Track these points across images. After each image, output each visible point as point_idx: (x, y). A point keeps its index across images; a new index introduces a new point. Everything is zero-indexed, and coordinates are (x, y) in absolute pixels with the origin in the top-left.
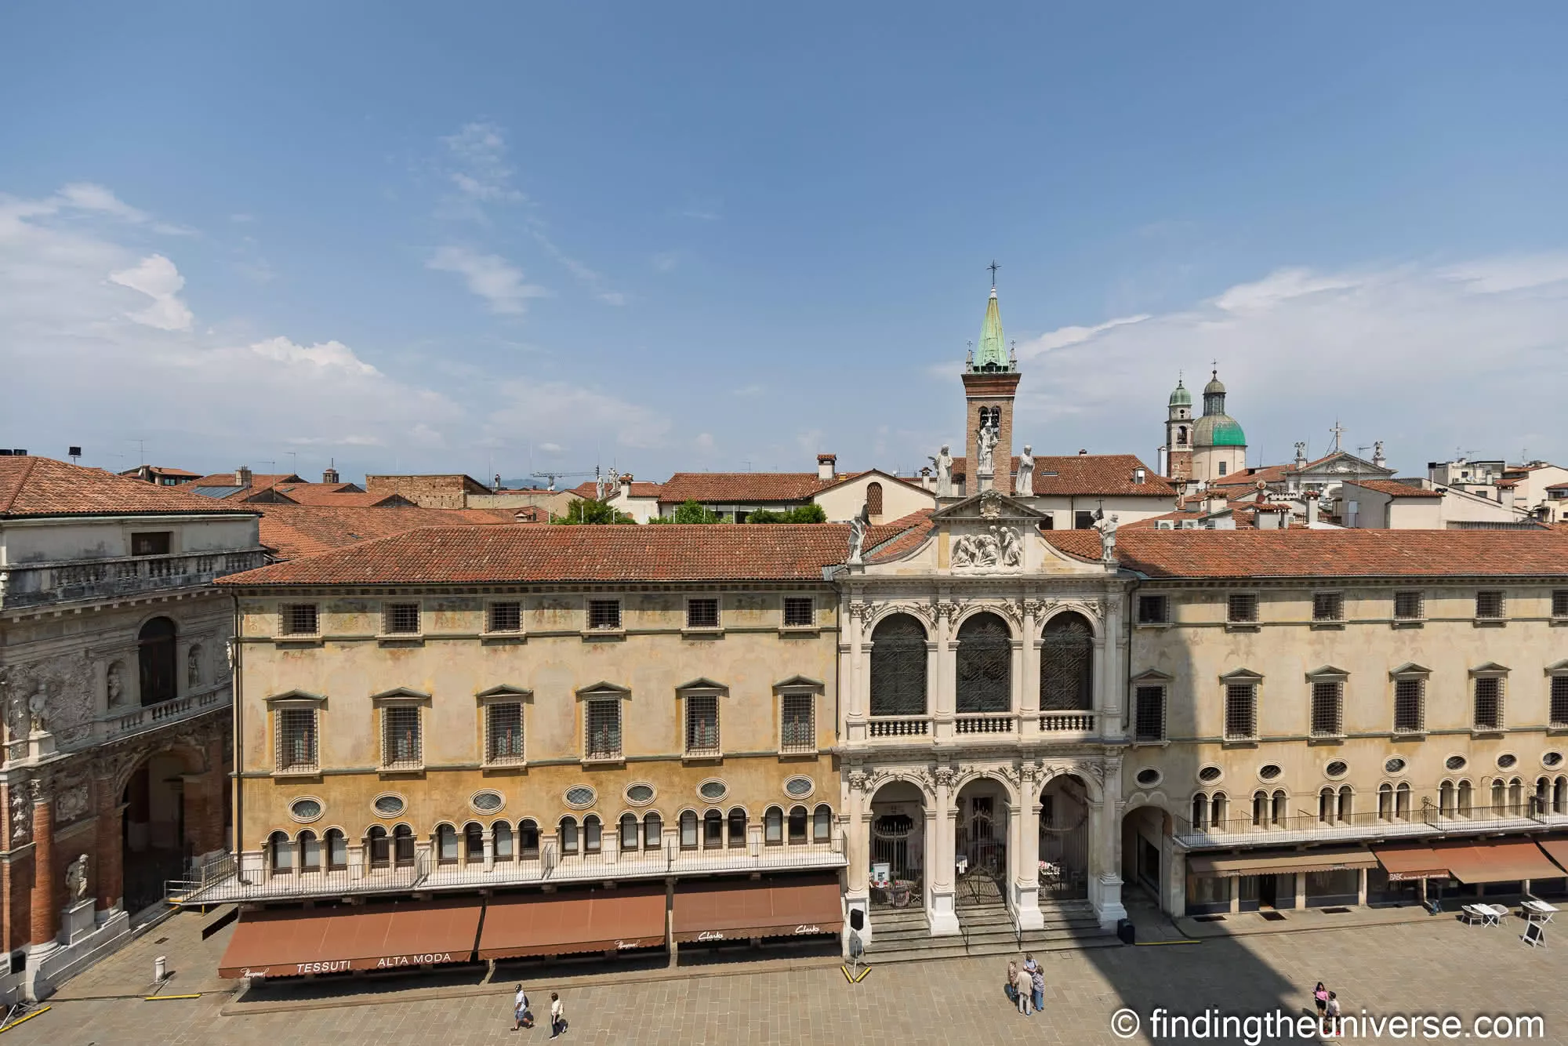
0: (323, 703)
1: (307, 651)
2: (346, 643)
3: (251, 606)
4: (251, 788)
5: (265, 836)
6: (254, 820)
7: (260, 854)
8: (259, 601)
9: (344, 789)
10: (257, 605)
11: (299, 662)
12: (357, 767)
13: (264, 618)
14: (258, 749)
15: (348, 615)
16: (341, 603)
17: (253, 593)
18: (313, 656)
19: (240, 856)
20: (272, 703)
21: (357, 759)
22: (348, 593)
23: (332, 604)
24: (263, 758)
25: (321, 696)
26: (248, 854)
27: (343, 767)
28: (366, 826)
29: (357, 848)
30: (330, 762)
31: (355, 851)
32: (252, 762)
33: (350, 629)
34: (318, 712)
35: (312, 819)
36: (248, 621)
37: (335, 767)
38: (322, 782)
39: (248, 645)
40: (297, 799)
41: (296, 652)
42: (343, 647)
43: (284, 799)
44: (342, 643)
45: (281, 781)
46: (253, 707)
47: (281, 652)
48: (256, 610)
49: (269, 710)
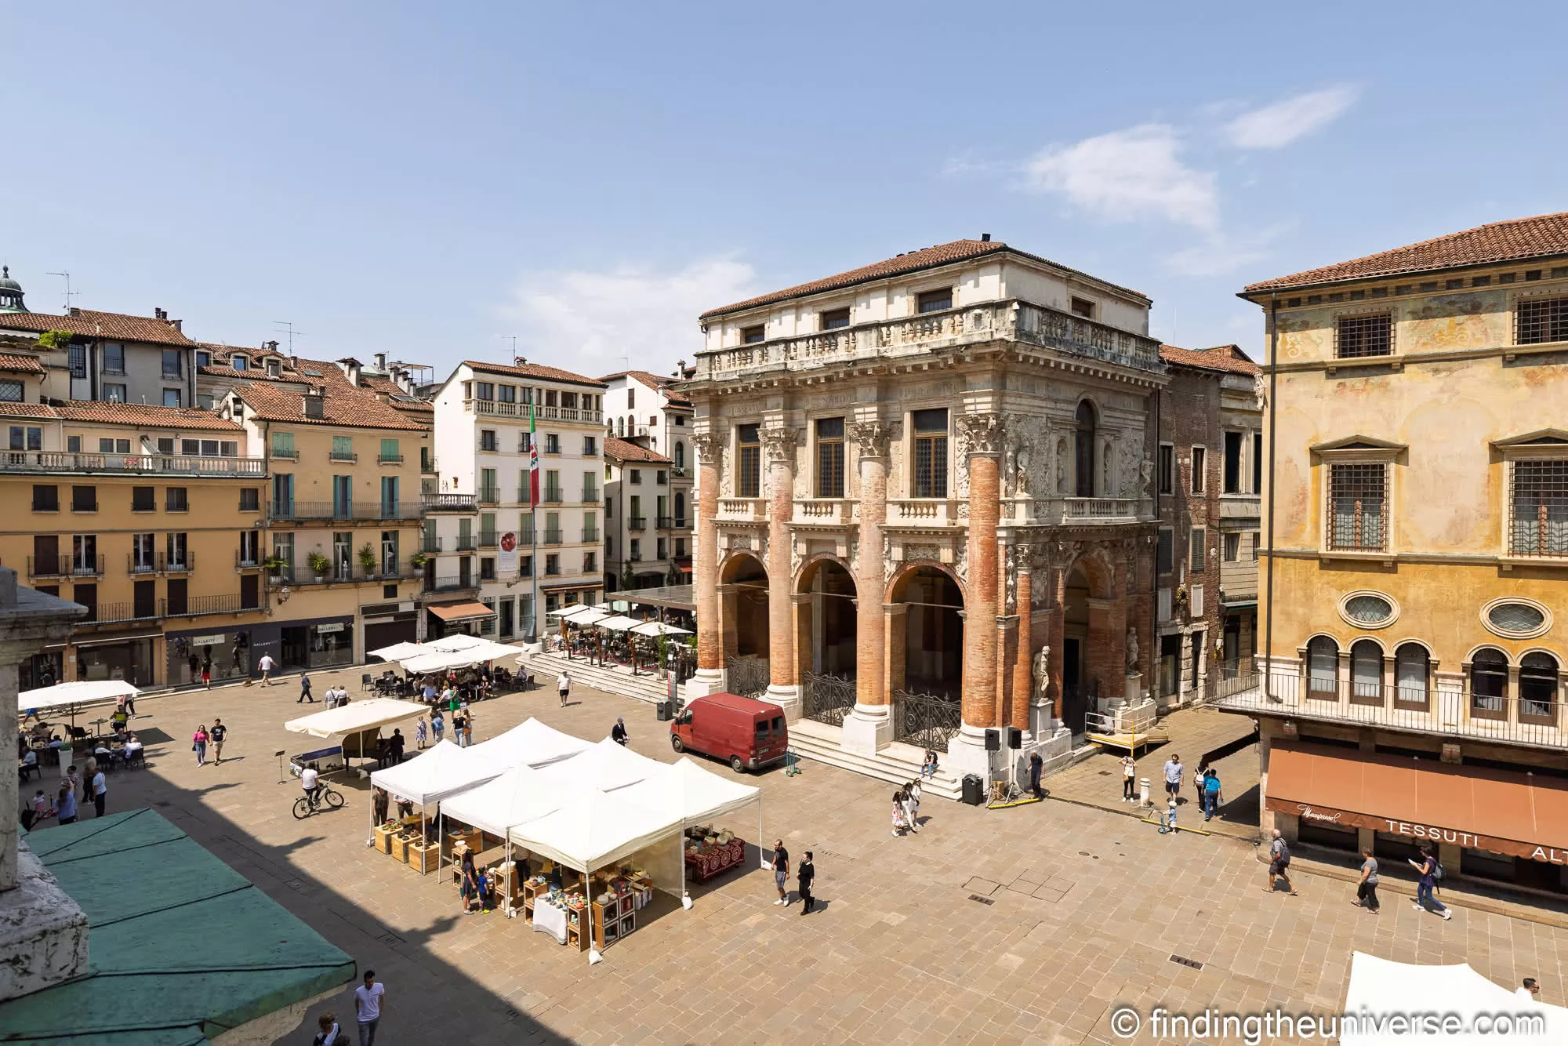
0: (1401, 453)
1: (1375, 380)
2: (1442, 365)
3: (1290, 322)
4: (1284, 570)
5: (1301, 641)
6: (1288, 615)
7: (1296, 663)
8: (1302, 314)
9: (1433, 585)
10: (1299, 320)
11: (1362, 397)
12: (1458, 553)
13: (1309, 338)
14: (1295, 519)
15: (1447, 320)
16: (1434, 305)
17: (1295, 302)
18: (1385, 386)
19: (1268, 660)
20: (1317, 454)
21: (1459, 541)
22: (1450, 285)
23: (1420, 306)
24: (1302, 531)
25: (1401, 442)
26: (1278, 661)
27: (1432, 552)
28: (1469, 645)
29: (1453, 677)
30: (1411, 543)
31: (1449, 681)
32: (1286, 538)
33: (1449, 343)
34: (1392, 468)
35: (1377, 625)
36: (1285, 342)
37: (1418, 551)
38: (1396, 572)
39: (1286, 375)
40: (1352, 593)
41: (1357, 382)
42: (1436, 371)
43: (1334, 591)
44: (1435, 365)
45: (1330, 564)
46: (1290, 461)
47: (1333, 383)
48: (1296, 327)
49: (1313, 465)
